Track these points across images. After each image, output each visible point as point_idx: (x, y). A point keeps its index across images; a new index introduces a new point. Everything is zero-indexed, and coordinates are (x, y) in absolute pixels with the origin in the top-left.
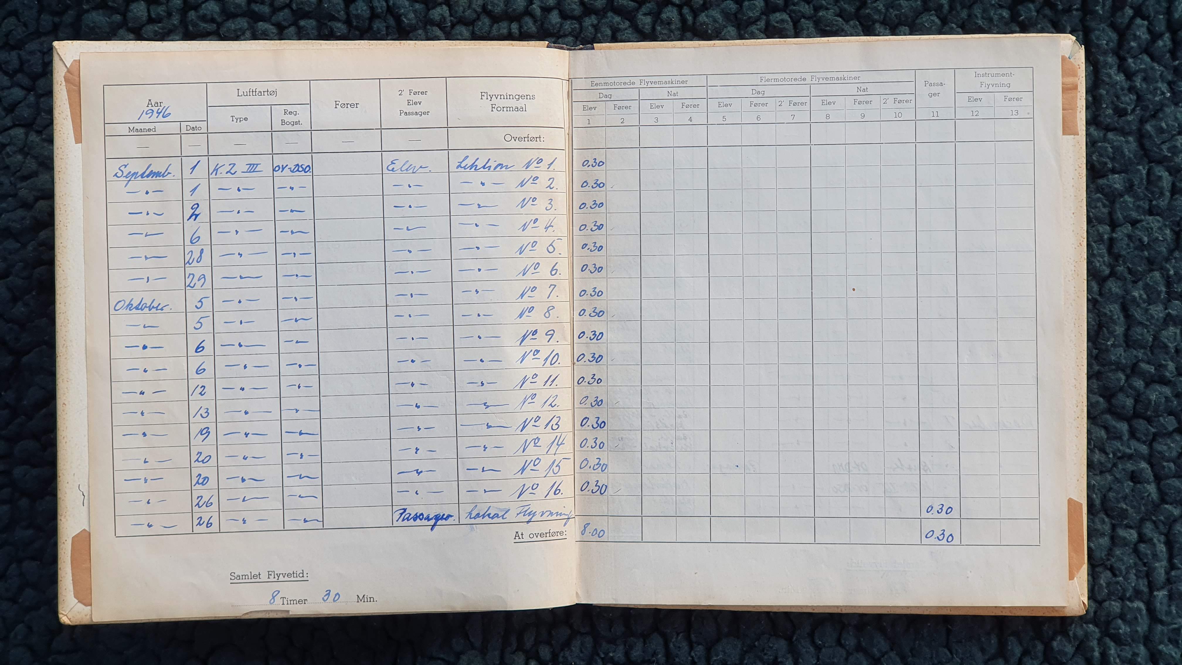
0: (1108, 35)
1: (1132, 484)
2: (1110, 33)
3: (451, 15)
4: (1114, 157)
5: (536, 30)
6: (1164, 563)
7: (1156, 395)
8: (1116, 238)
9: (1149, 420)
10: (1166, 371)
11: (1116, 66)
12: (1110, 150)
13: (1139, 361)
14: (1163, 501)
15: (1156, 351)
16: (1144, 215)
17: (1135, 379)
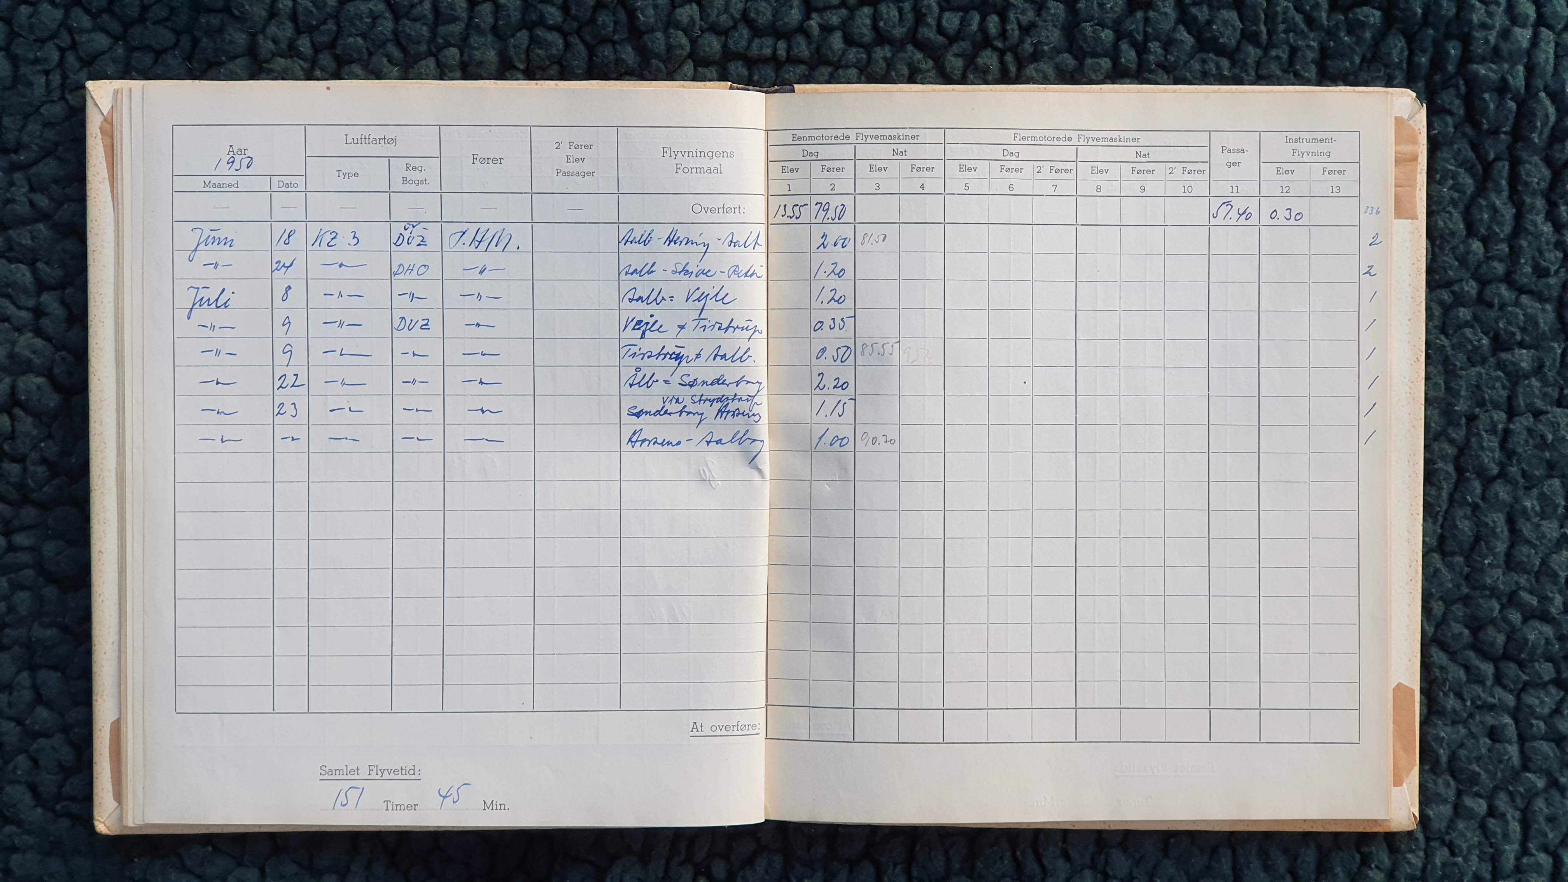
0: (1540, 172)
1: (1489, 742)
2: (1543, 170)
3: (701, 19)
4: (1525, 328)
5: (809, 55)
6: (1516, 846)
7: (1535, 635)
8: (1513, 430)
9: (1521, 665)
10: (1551, 606)
11: (1544, 212)
12: (1521, 317)
13: (1520, 588)
14: (1525, 767)
15: (1544, 579)
16: (1551, 406)
17: (1513, 611)
